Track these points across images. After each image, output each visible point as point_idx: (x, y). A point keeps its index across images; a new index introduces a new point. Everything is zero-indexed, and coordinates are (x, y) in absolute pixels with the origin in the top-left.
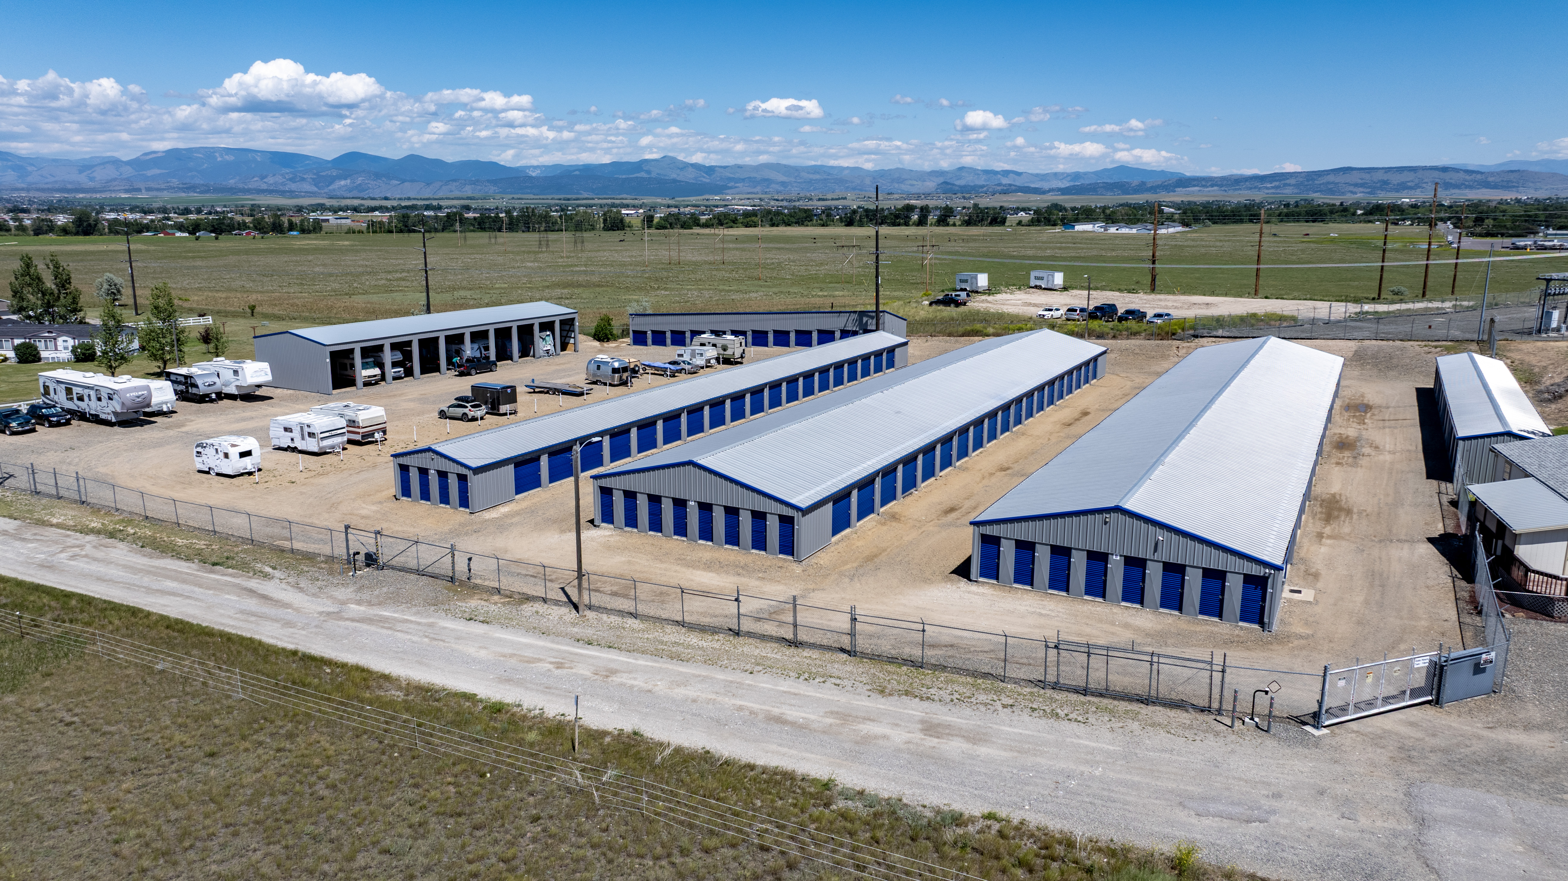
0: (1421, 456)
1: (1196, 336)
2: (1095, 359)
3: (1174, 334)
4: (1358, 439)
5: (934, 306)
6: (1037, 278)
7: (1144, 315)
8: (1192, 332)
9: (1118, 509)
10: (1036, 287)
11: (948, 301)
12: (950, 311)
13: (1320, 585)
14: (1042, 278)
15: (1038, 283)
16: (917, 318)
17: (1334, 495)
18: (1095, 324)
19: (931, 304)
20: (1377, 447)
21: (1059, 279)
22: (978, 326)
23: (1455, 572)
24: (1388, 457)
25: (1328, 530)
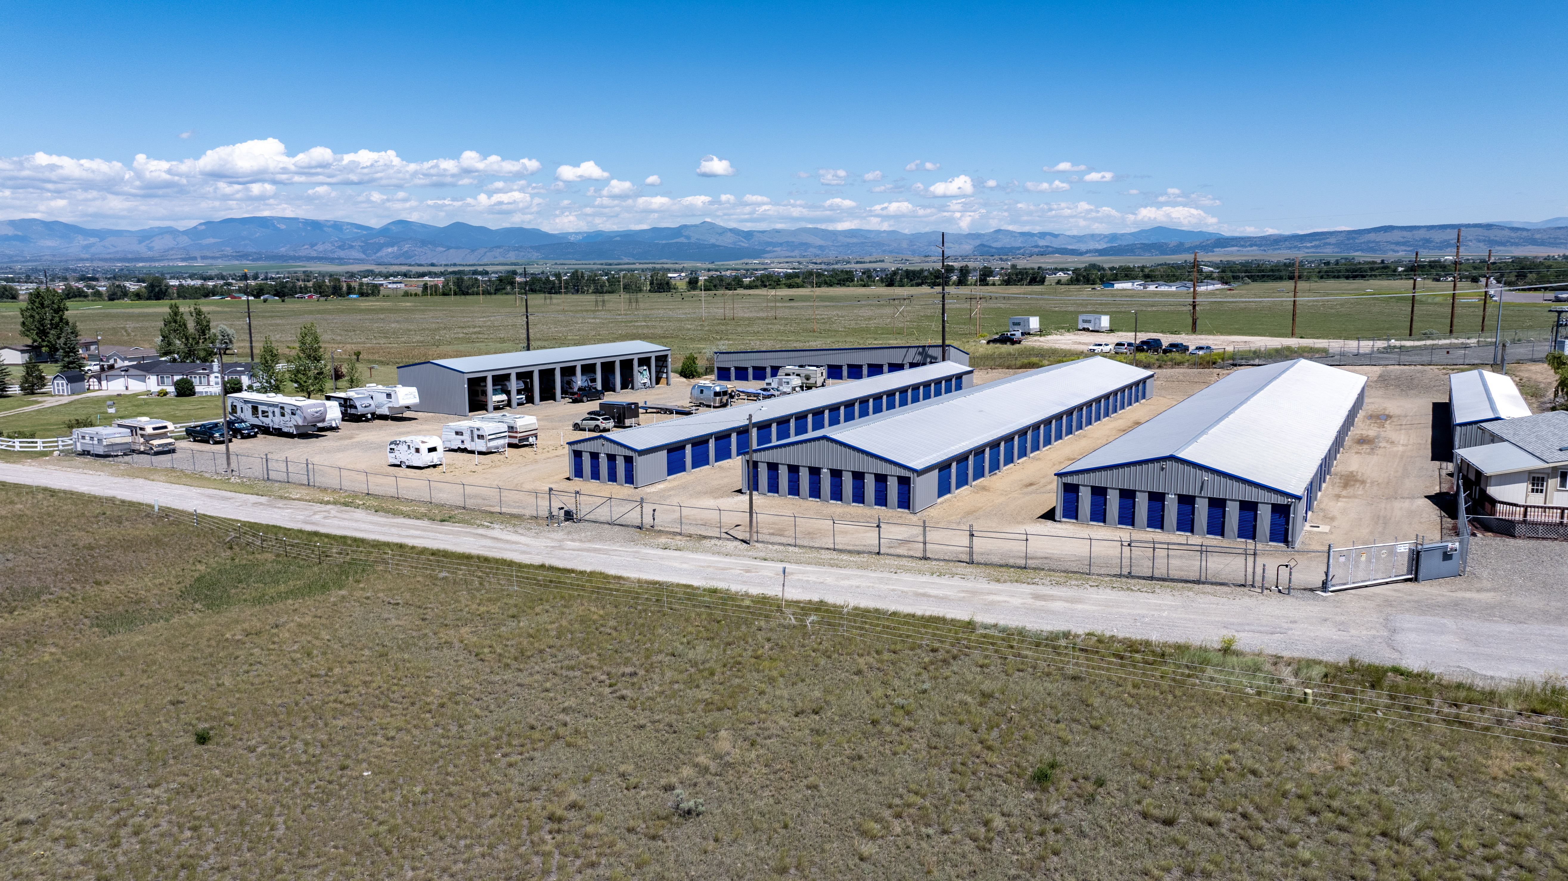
0: (1430, 446)
1: (1235, 365)
2: (1144, 381)
3: (1214, 363)
4: (1377, 437)
5: (991, 345)
6: (1085, 321)
7: (1186, 348)
8: (1231, 362)
9: (1172, 458)
10: (1084, 329)
11: (1005, 339)
12: (1007, 348)
13: (1335, 524)
14: (1089, 321)
15: (1086, 326)
16: (977, 354)
17: (1352, 472)
18: (1141, 356)
19: (988, 342)
20: (1392, 442)
21: (1105, 321)
22: (1034, 360)
23: (1443, 514)
24: (1401, 448)
25: (1344, 493)
